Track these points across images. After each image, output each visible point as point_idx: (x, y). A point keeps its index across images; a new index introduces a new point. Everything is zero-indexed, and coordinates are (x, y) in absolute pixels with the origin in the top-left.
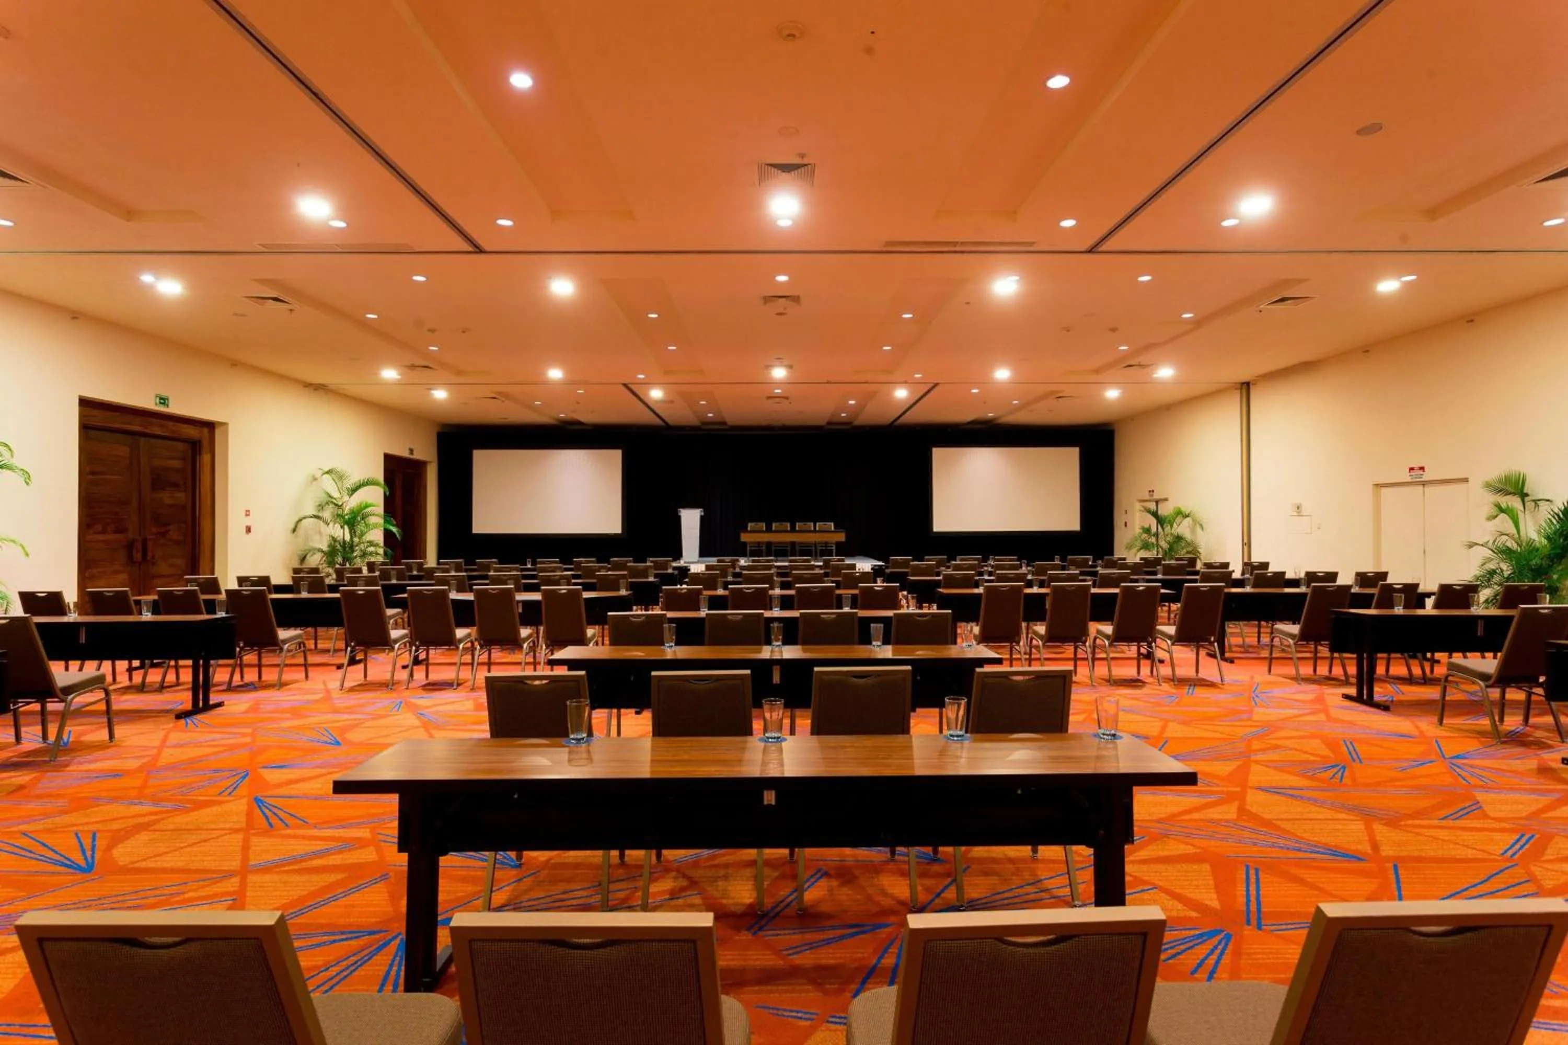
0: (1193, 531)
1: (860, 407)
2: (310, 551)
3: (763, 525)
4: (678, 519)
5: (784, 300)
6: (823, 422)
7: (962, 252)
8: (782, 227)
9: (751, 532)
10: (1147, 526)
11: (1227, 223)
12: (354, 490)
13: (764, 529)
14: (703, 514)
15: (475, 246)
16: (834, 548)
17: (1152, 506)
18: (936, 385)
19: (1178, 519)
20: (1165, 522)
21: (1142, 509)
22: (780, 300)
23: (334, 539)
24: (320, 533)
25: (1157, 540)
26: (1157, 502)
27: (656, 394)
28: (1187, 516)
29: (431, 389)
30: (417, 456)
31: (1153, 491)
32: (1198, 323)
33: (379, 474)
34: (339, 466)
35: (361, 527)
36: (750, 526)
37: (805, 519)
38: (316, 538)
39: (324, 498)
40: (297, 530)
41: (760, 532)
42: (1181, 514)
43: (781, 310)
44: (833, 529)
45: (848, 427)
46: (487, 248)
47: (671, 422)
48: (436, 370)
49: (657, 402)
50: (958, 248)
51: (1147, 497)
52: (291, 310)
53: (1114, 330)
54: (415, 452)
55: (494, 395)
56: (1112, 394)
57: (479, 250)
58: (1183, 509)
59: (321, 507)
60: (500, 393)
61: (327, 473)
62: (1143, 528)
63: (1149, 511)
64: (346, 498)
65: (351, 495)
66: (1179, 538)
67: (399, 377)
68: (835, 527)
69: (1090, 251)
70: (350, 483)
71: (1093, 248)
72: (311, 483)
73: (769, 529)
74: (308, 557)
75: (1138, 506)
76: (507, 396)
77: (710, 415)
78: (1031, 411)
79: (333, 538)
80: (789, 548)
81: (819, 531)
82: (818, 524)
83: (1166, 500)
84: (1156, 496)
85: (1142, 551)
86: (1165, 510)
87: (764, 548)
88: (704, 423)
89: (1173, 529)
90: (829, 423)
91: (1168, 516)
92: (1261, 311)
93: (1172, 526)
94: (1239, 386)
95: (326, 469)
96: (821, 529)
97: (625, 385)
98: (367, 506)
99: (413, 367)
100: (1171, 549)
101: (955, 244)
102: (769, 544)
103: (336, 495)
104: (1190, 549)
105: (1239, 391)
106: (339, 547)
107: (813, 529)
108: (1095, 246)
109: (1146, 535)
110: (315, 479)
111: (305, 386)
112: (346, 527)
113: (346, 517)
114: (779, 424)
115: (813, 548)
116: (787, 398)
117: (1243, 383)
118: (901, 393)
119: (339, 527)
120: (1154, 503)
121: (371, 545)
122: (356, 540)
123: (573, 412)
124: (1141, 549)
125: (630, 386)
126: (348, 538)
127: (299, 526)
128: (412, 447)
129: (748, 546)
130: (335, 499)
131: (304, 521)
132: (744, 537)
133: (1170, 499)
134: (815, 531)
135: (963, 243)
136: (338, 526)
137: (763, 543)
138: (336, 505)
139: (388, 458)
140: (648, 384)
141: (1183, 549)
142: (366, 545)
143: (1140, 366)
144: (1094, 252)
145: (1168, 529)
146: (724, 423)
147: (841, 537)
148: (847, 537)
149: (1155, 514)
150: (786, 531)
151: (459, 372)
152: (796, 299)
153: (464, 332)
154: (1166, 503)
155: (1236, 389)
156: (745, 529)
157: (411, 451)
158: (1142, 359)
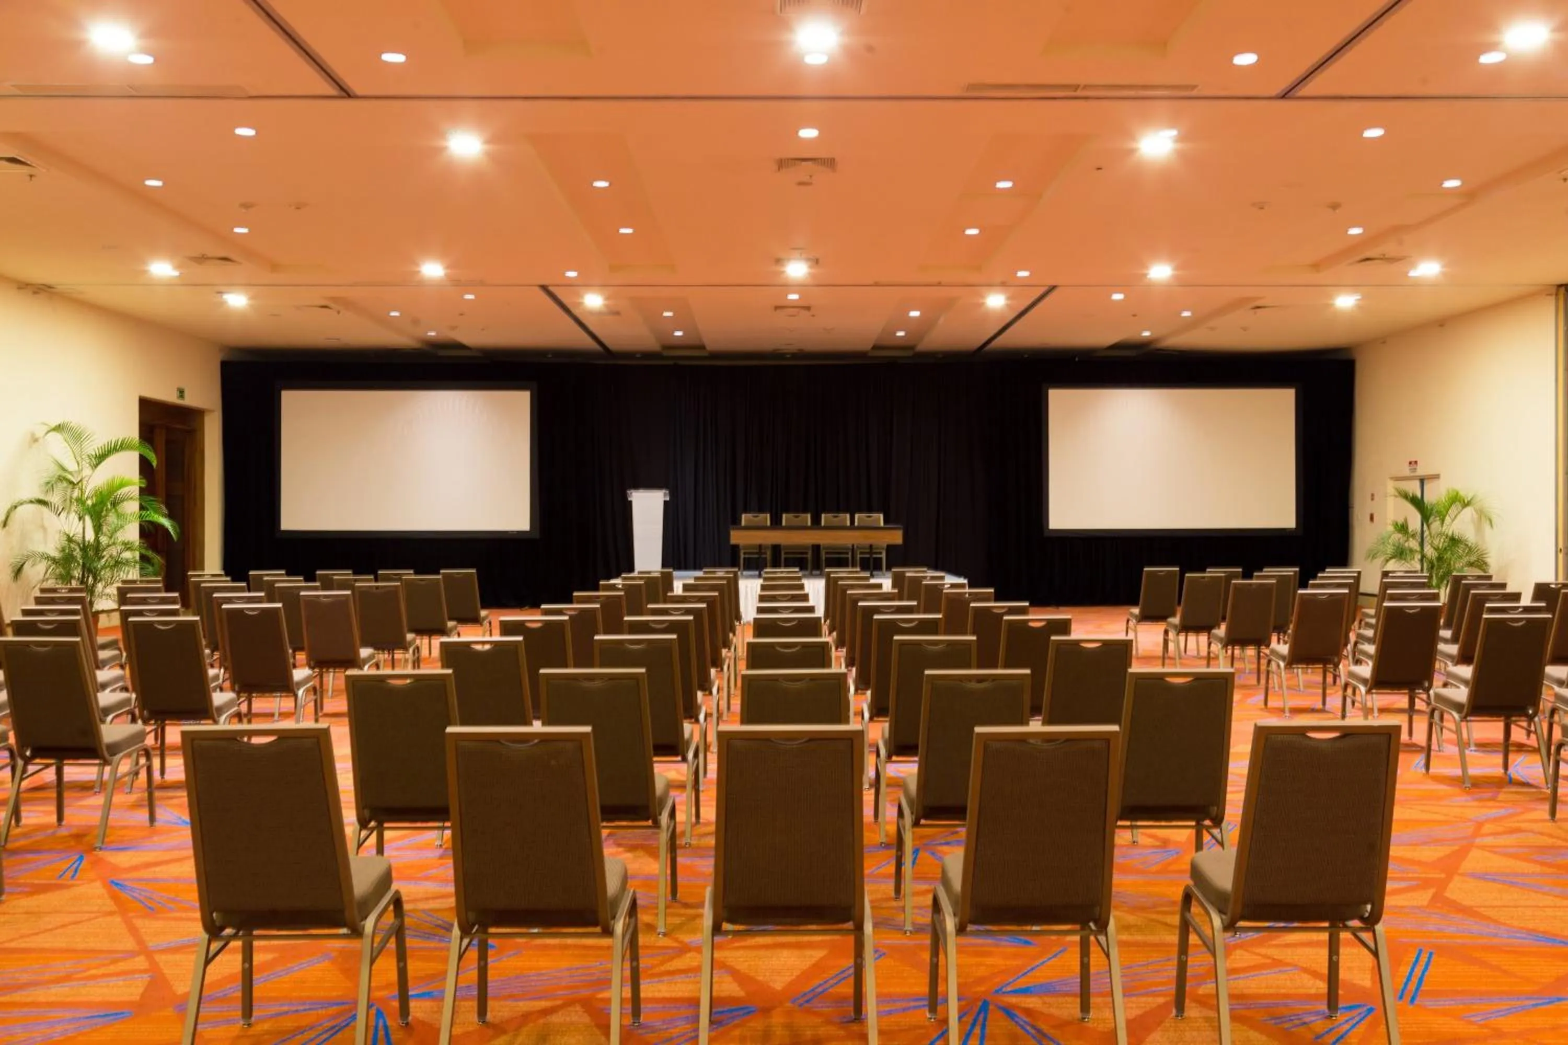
0: (1479, 530)
1: (926, 324)
2: (28, 557)
3: (766, 518)
4: (628, 506)
5: (810, 163)
6: (865, 345)
7: (1086, 98)
8: (808, 66)
9: (747, 528)
10: (1400, 521)
11: (1488, 59)
12: (101, 458)
13: (769, 523)
14: (668, 499)
15: (342, 88)
16: (884, 556)
17: (1413, 488)
18: (1053, 288)
19: (1453, 511)
20: (1431, 514)
21: (1397, 494)
22: (804, 163)
23: (70, 540)
24: (44, 529)
25: (1422, 544)
26: (1422, 481)
27: (593, 301)
28: (1466, 505)
29: (221, 293)
30: (189, 401)
31: (1416, 462)
32: (1468, 196)
33: (132, 431)
34: (73, 418)
35: (112, 518)
36: (745, 518)
37: (838, 509)
38: (38, 536)
39: (54, 471)
40: (9, 522)
41: (763, 528)
42: (1459, 501)
43: (806, 179)
44: (882, 524)
45: (909, 353)
46: (358, 91)
47: (612, 345)
48: (240, 263)
49: (592, 313)
50: (1079, 93)
51: (1406, 471)
52: (31, 176)
53: (1335, 206)
54: (186, 394)
55: (323, 303)
56: (1345, 302)
57: (346, 93)
58: (1462, 493)
59: (50, 486)
60: (335, 299)
61: (59, 428)
62: (1396, 524)
63: (1405, 496)
64: (87, 471)
65: (96, 466)
66: (1454, 541)
67: (176, 273)
68: (886, 522)
69: (1284, 96)
70: (94, 446)
71: (1286, 94)
72: (30, 447)
73: (776, 523)
74: (25, 566)
75: (1391, 487)
76: (347, 304)
77: (679, 333)
78: (1212, 329)
79: (68, 536)
80: (809, 556)
81: (860, 528)
82: (857, 516)
83: (1436, 477)
84: (1421, 471)
85: (1393, 561)
86: (1434, 495)
87: (768, 555)
88: (667, 347)
89: (1444, 528)
90: (875, 347)
91: (1438, 504)
92: (1565, 180)
93: (1443, 521)
94: (1554, 290)
95: (53, 425)
96: (862, 524)
97: (544, 288)
98: (122, 485)
99: (202, 259)
100: (1440, 559)
101: (1076, 87)
102: (776, 549)
103: (71, 466)
104: (1473, 558)
105: (1554, 297)
106: (78, 553)
107: (848, 524)
108: (1290, 90)
109: (1400, 535)
110: (36, 440)
111: (19, 288)
112: (88, 518)
113: (89, 502)
114: (794, 348)
115: (850, 556)
116: (808, 308)
117: (1560, 286)
118: (996, 301)
119: (77, 519)
120: (1417, 483)
121: (128, 549)
122: (104, 540)
123: (453, 328)
124: (1391, 558)
125: (551, 288)
126: (90, 536)
127: (12, 515)
128: (182, 386)
129: (742, 552)
130: (70, 473)
131: (19, 509)
132: (737, 537)
133: (1442, 476)
134: (852, 527)
135: (1086, 87)
136: (74, 517)
137: (766, 547)
138: (71, 483)
139: (145, 404)
140: (586, 284)
141: (1460, 557)
142: (119, 548)
143: (1385, 259)
144: (1290, 98)
145: (1436, 525)
146: (702, 347)
147: (896, 537)
148: (906, 537)
149: (1418, 503)
150: (805, 528)
151: (275, 267)
152: (830, 163)
153: (298, 208)
154: (1435, 483)
155: (1550, 295)
156: (736, 522)
157: (181, 393)
158: (1389, 248)
